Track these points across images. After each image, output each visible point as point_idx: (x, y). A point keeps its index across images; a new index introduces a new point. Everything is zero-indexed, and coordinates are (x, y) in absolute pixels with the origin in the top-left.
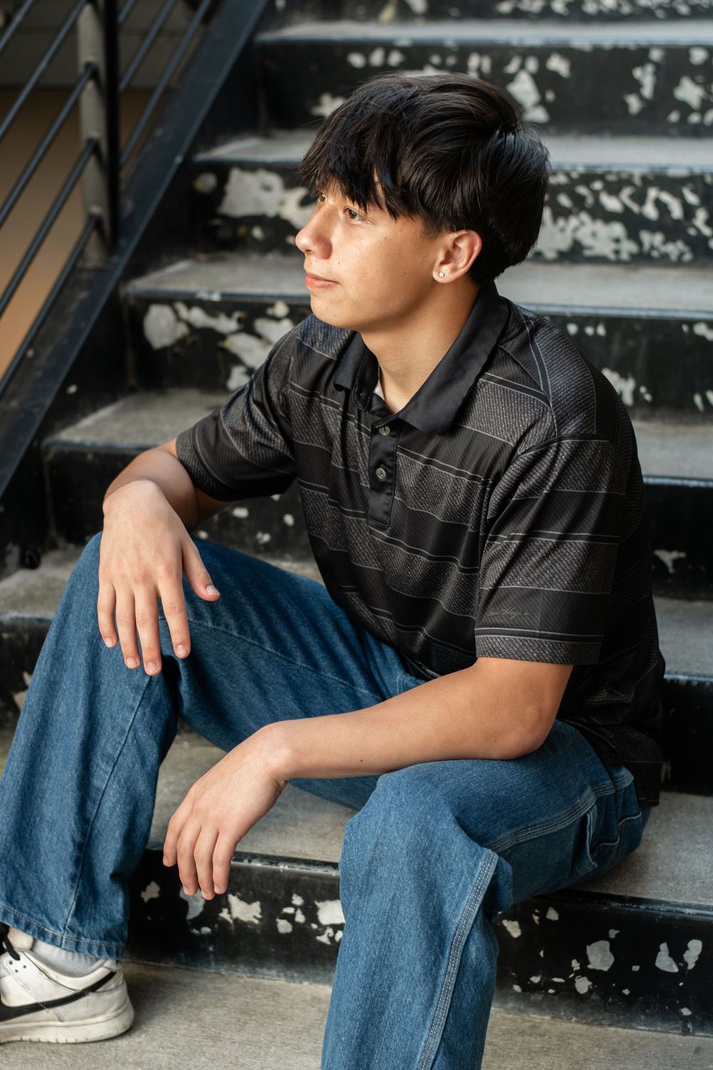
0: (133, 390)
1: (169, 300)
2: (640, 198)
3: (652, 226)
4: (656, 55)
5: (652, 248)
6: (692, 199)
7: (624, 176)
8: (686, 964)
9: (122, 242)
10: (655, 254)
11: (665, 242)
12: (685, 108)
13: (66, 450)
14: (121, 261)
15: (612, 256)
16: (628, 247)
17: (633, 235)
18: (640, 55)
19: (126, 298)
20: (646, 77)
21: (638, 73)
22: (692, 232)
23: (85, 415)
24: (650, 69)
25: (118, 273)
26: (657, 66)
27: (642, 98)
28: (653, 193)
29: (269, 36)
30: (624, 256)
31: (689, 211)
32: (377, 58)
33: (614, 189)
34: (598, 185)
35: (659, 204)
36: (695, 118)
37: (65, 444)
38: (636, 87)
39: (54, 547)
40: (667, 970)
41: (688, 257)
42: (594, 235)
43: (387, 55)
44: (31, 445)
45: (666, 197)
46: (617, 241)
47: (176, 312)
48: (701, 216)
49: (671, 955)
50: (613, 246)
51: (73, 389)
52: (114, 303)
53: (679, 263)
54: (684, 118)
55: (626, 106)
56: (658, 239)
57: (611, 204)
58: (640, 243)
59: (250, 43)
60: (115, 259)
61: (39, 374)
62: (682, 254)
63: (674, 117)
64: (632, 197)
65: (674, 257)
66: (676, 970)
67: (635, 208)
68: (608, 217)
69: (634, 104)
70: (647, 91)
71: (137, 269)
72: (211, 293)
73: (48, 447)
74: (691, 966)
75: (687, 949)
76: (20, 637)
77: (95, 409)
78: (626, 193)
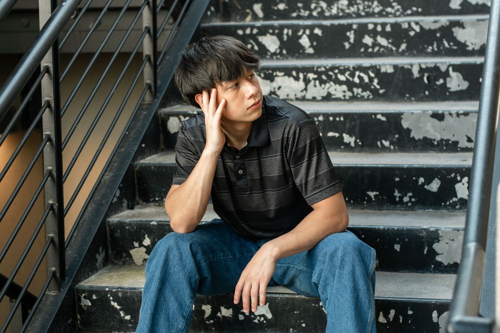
0: (163, 150)
1: (177, 115)
2: (352, 75)
3: (357, 86)
4: (355, 27)
5: (358, 94)
6: (372, 75)
7: (346, 67)
9: (158, 95)
10: (359, 96)
11: (362, 92)
12: (366, 46)
13: (143, 166)
14: (158, 102)
15: (343, 98)
16: (349, 94)
17: (350, 90)
18: (349, 27)
19: (161, 114)
20: (351, 35)
21: (348, 34)
22: (373, 87)
23: (148, 157)
24: (352, 32)
25: (157, 105)
26: (355, 30)
27: (350, 43)
28: (357, 73)
29: (205, 25)
30: (347, 98)
31: (371, 80)
32: (248, 31)
33: (342, 72)
34: (336, 71)
35: (359, 77)
36: (370, 50)
37: (142, 164)
38: (348, 39)
39: (138, 204)
40: (383, 322)
41: (371, 97)
42: (336, 90)
43: (252, 30)
44: (130, 163)
45: (362, 75)
46: (344, 92)
47: (180, 119)
48: (376, 81)
49: (384, 316)
50: (343, 94)
51: (143, 145)
52: (156, 116)
53: (368, 99)
54: (366, 50)
55: (344, 46)
56: (360, 90)
57: (342, 78)
58: (353, 92)
59: (199, 27)
60: (156, 100)
61: (131, 140)
62: (369, 96)
63: (362, 50)
64: (349, 75)
65: (366, 97)
66: (386, 322)
67: (351, 79)
68: (341, 83)
69: (347, 45)
70: (352, 41)
71: (163, 105)
72: (193, 111)
73: (136, 165)
74: (391, 320)
75: (390, 313)
76: (133, 228)
77: (150, 155)
78: (347, 73)
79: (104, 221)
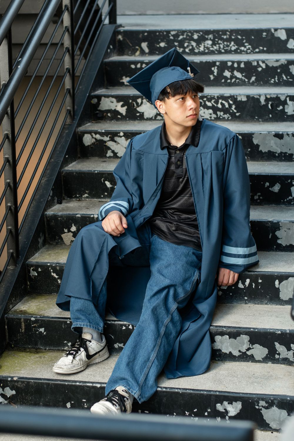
0: (79, 158)
1: (90, 132)
2: (217, 102)
3: (220, 110)
4: (218, 64)
6: (231, 102)
7: (212, 96)
8: (246, 286)
9: (76, 117)
10: (221, 117)
11: (224, 114)
12: (226, 78)
13: (68, 172)
14: (76, 122)
15: (209, 119)
16: (214, 116)
17: (215, 113)
18: (213, 64)
19: (78, 132)
20: (215, 70)
21: (213, 69)
22: (231, 111)
23: (70, 164)
24: (216, 67)
25: (75, 125)
26: (218, 66)
27: (214, 76)
28: (220, 101)
29: (107, 60)
30: (213, 118)
31: (230, 106)
32: (139, 66)
33: (209, 100)
34: (205, 99)
35: (222, 104)
36: (229, 81)
37: (67, 170)
38: (212, 73)
39: (64, 199)
40: (241, 287)
41: (230, 118)
42: (204, 113)
43: (141, 65)
44: (59, 170)
45: (224, 102)
46: (211, 114)
47: (92, 136)
48: (234, 107)
49: (242, 283)
50: (210, 116)
51: (67, 156)
52: (75, 134)
53: (228, 120)
54: (226, 81)
55: (210, 78)
56: (222, 113)
57: (209, 104)
58: (217, 115)
59: (102, 62)
60: (74, 122)
61: (58, 152)
62: (229, 117)
63: (223, 81)
64: (214, 102)
65: (226, 118)
66: (243, 287)
67: (216, 105)
68: (208, 108)
69: (212, 77)
70: (215, 74)
71: (79, 125)
72: (102, 130)
73: (63, 172)
74: (247, 286)
75: (246, 281)
76: (63, 219)
77: (72, 163)
78: (213, 101)
79: (43, 215)
